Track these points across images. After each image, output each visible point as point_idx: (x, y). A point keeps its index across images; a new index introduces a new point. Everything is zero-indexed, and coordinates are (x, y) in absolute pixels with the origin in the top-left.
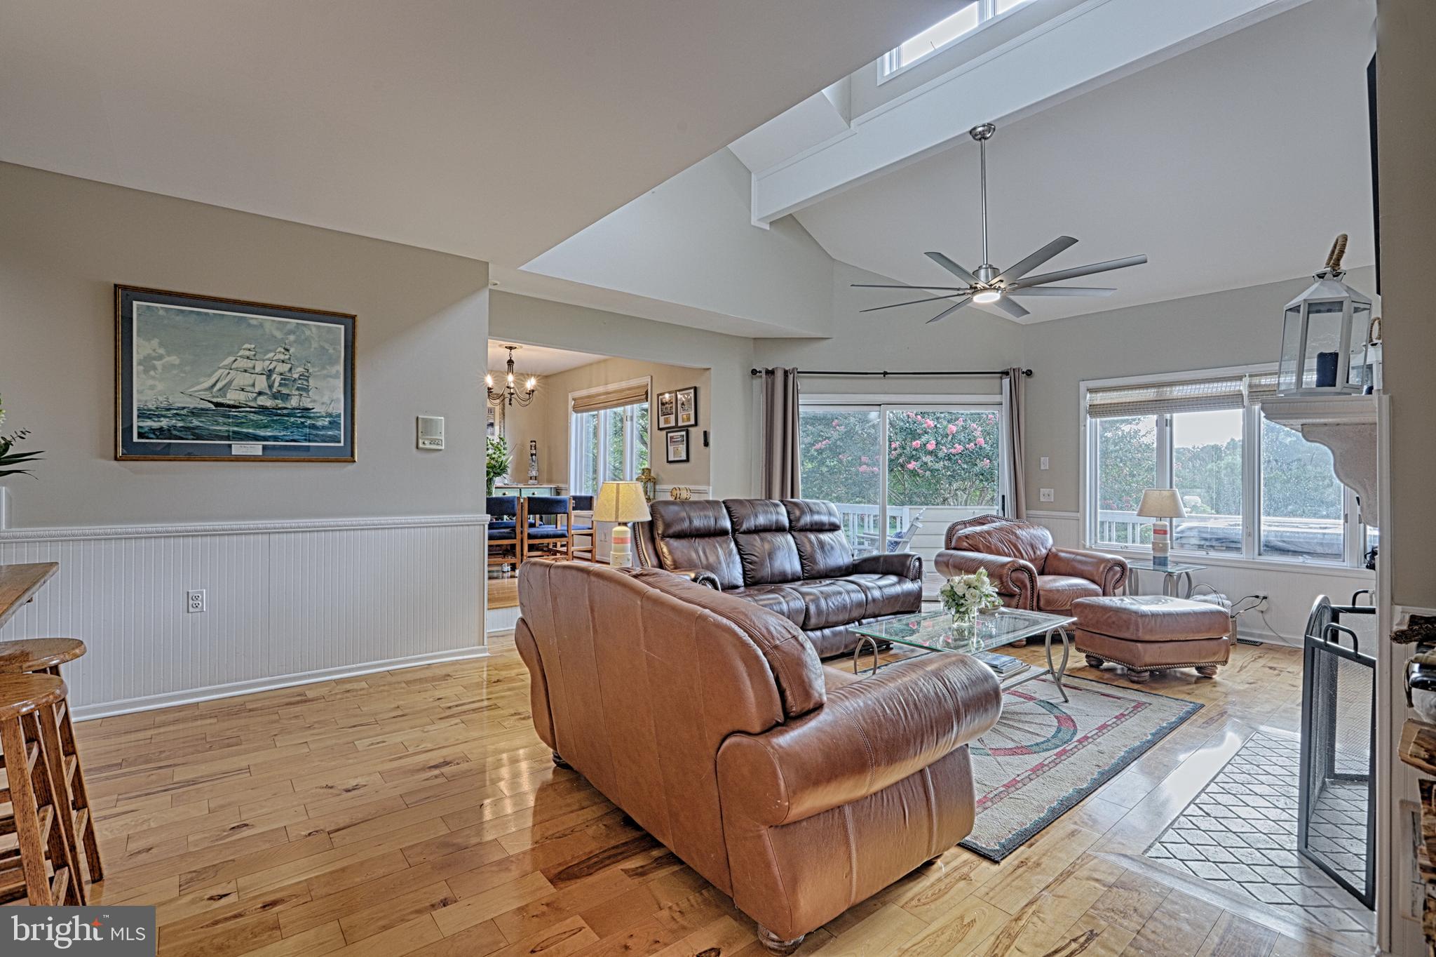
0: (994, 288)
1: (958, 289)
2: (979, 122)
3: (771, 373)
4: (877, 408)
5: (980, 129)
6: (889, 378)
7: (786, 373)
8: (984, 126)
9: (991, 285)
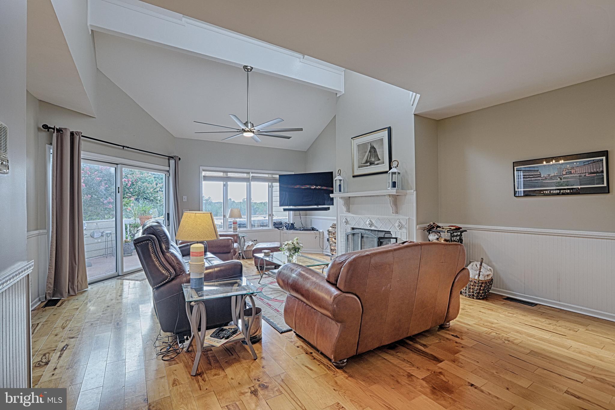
0: (252, 131)
1: (238, 130)
2: (249, 65)
3: (59, 130)
4: (115, 166)
5: (249, 67)
6: (126, 150)
7: (72, 134)
8: (250, 67)
9: (250, 130)
